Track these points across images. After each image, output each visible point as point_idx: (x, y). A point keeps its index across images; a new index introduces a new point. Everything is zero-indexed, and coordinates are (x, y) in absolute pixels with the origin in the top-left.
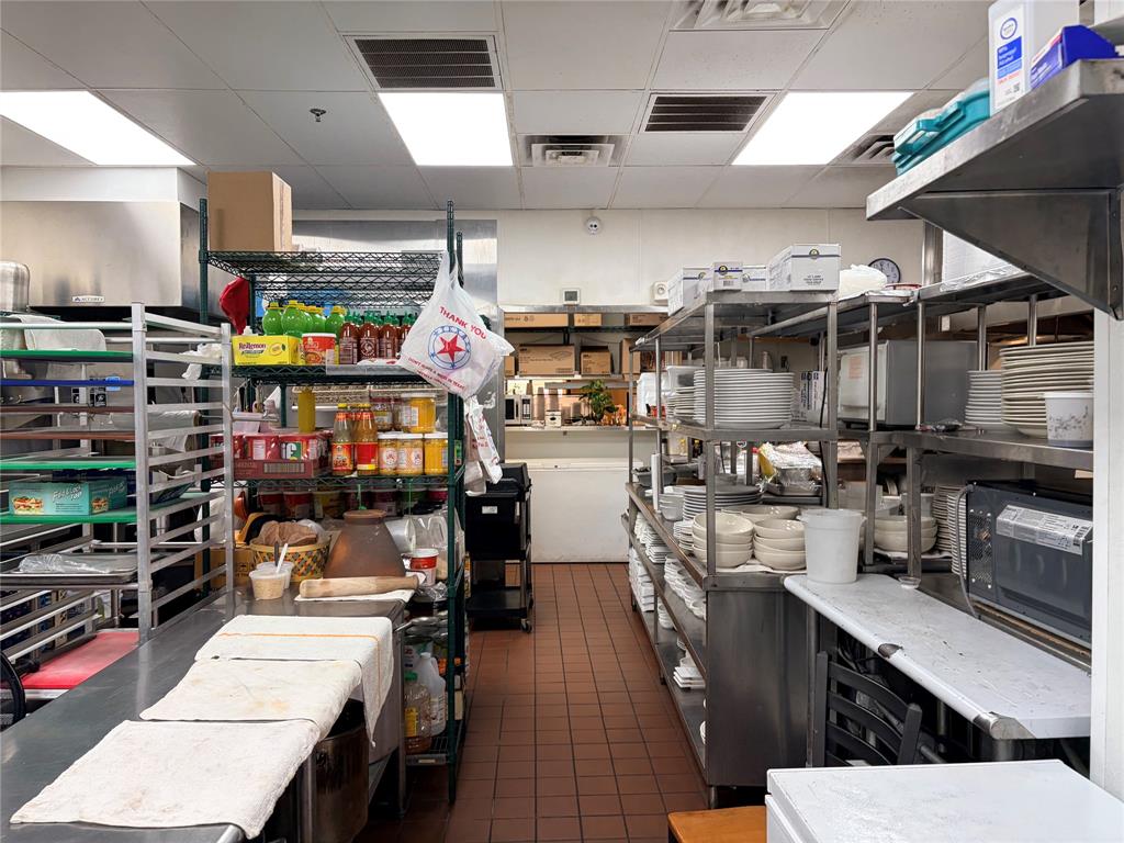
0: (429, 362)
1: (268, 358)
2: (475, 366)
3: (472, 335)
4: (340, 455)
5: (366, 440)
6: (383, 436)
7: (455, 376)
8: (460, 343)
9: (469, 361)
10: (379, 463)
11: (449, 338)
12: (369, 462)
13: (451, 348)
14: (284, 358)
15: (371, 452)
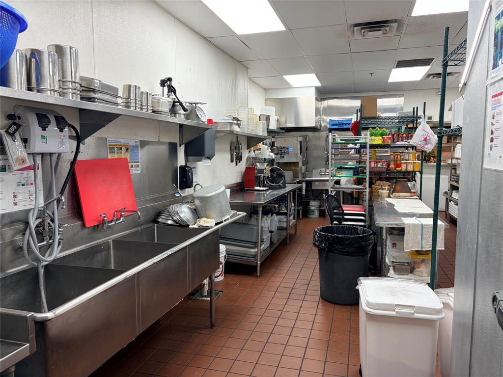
0: (420, 143)
1: (376, 142)
2: (431, 144)
3: (431, 136)
4: (392, 166)
5: (398, 162)
6: (402, 161)
7: (426, 146)
8: (428, 138)
9: (430, 143)
10: (402, 168)
11: (425, 137)
12: (399, 168)
13: (425, 140)
14: (380, 142)
15: (399, 165)
